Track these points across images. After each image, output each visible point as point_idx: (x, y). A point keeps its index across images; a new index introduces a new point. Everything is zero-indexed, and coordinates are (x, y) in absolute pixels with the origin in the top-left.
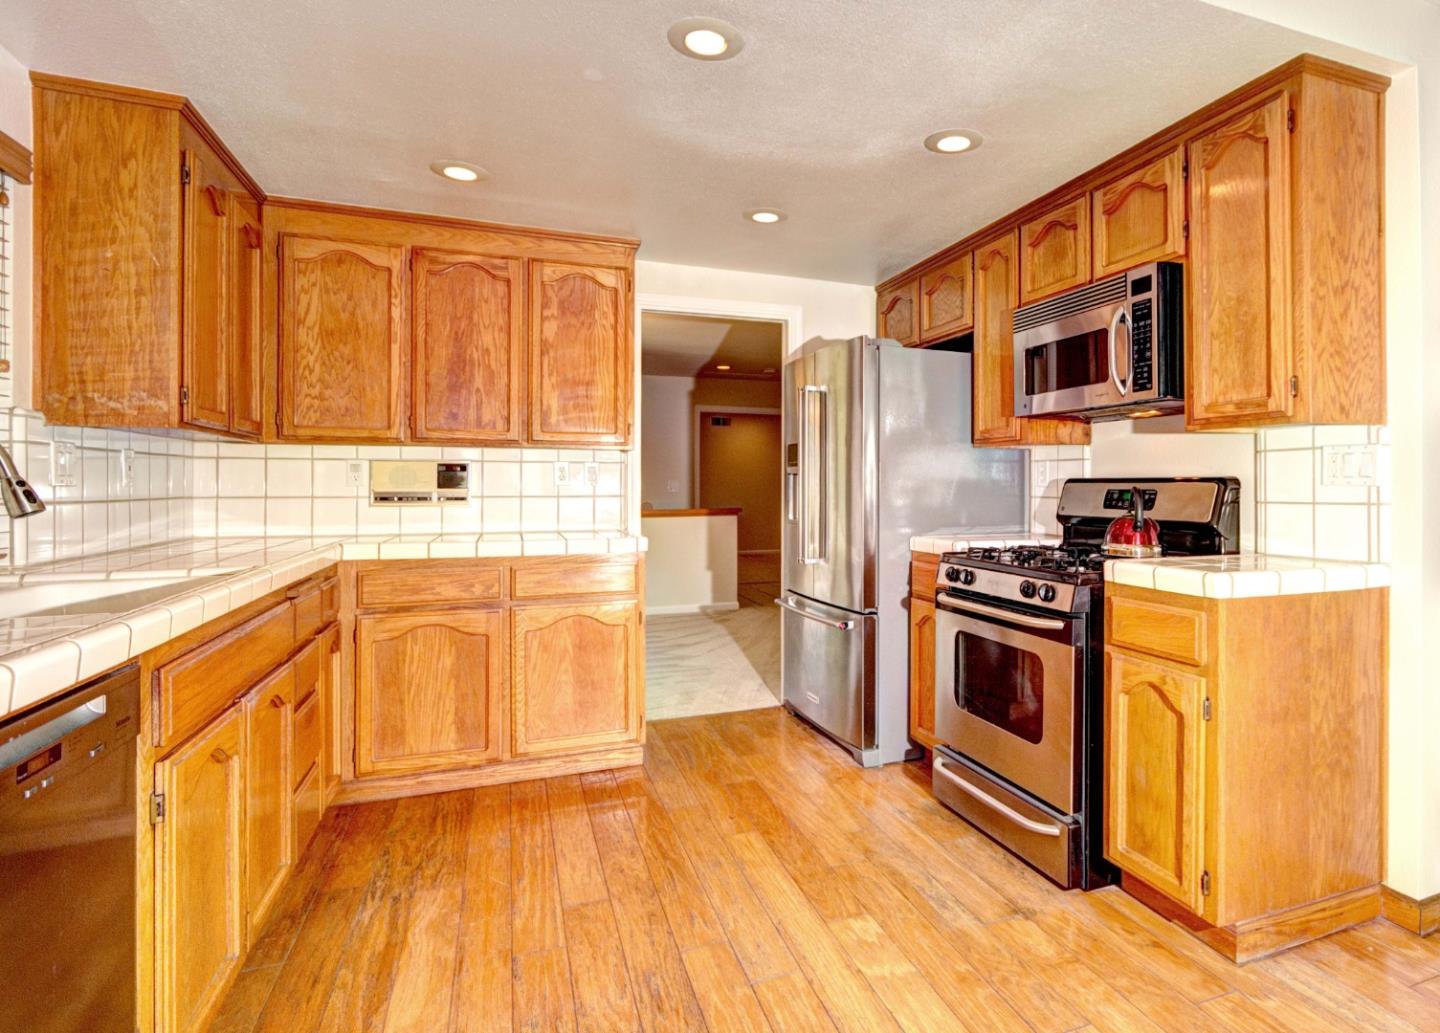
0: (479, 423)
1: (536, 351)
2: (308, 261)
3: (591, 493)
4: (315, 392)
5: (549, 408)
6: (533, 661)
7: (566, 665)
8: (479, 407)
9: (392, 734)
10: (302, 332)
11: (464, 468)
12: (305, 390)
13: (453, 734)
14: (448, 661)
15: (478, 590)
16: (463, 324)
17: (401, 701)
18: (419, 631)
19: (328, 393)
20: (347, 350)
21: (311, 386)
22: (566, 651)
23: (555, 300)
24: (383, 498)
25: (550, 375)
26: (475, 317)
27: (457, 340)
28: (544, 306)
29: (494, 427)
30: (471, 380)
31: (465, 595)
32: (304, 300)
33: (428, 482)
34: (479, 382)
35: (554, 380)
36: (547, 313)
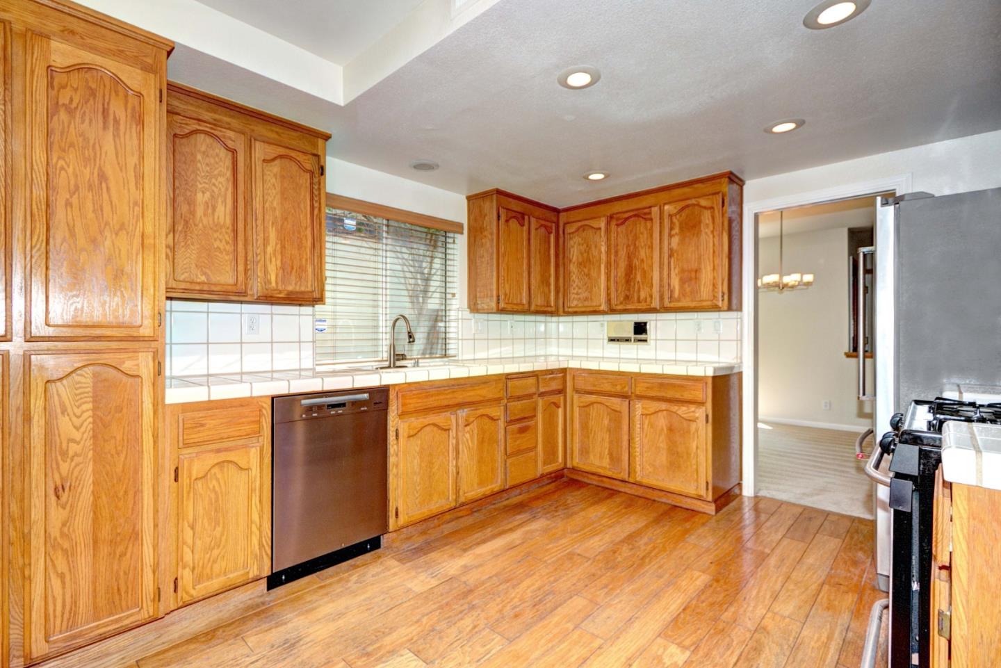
0: (639, 301)
1: (666, 256)
2: (573, 233)
3: (695, 338)
4: (575, 292)
5: (674, 287)
6: (645, 431)
7: (663, 437)
8: (639, 291)
9: (585, 451)
10: (571, 265)
11: (645, 324)
12: (573, 291)
13: (608, 460)
14: (606, 422)
15: (619, 388)
16: (632, 248)
17: (588, 437)
18: (595, 405)
19: (580, 291)
20: (586, 270)
21: (574, 289)
22: (662, 429)
23: (677, 224)
24: (612, 340)
25: (675, 268)
26: (637, 243)
27: (629, 257)
28: (671, 229)
29: (646, 302)
30: (635, 278)
31: (613, 390)
32: (572, 250)
33: (630, 332)
34: (639, 278)
35: (677, 271)
36: (673, 232)
